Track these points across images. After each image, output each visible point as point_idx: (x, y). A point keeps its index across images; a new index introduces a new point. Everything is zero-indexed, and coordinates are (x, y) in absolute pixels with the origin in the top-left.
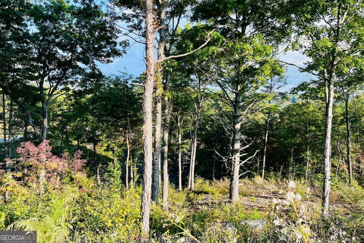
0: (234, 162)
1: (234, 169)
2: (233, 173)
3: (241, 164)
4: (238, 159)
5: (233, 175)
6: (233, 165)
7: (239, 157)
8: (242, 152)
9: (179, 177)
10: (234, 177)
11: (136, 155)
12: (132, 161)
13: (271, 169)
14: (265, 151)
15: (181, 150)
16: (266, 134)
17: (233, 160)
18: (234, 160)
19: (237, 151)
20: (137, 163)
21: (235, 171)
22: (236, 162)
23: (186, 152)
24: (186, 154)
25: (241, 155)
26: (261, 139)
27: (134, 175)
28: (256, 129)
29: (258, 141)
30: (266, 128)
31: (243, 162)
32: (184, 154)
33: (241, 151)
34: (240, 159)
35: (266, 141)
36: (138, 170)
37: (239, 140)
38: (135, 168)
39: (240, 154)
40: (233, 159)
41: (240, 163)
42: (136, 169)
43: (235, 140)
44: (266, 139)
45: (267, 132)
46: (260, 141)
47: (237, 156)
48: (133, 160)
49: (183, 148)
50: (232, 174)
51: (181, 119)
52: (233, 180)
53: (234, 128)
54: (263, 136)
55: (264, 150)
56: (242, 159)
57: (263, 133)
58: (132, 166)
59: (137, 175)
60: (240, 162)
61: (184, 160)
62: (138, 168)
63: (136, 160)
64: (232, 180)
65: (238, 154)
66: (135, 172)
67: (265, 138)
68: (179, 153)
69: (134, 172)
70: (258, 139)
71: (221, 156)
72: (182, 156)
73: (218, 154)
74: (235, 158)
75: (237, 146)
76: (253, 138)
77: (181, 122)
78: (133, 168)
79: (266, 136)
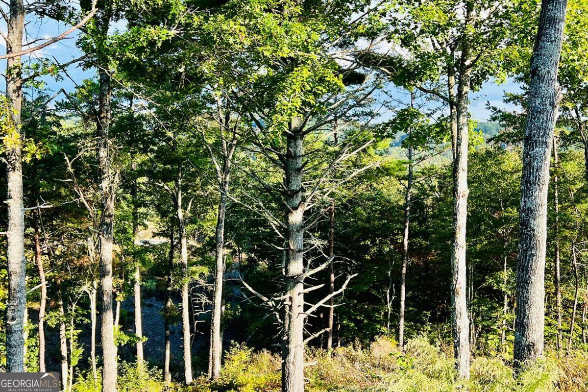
0: (290, 307)
1: (289, 327)
2: (288, 335)
3: (309, 312)
4: (299, 301)
5: (288, 342)
6: (287, 317)
7: (302, 295)
8: (308, 282)
9: (183, 348)
10: (291, 346)
11: (72, 296)
12: (62, 314)
13: (427, 316)
14: (404, 271)
15: (187, 281)
16: (404, 230)
17: (287, 302)
18: (290, 303)
19: (295, 280)
20: (77, 316)
21: (292, 330)
22: (294, 307)
23: (202, 283)
24: (201, 290)
25: (308, 290)
26: (393, 242)
27: (69, 350)
28: (380, 219)
29: (387, 249)
30: (405, 216)
31: (314, 308)
32: (195, 290)
33: (307, 280)
34: (305, 300)
35: (406, 248)
36: (79, 335)
37: (300, 251)
38: (72, 331)
39: (305, 287)
40: (288, 299)
41: (305, 310)
42: (73, 333)
43: (291, 252)
44: (406, 242)
45: (407, 224)
46: (392, 247)
47: (297, 294)
48: (66, 310)
49: (194, 273)
50: (285, 338)
51: (185, 200)
52: (288, 353)
53: (287, 223)
54: (397, 234)
55: (402, 270)
56: (310, 298)
57: (397, 229)
58: (63, 327)
59: (78, 347)
60: (306, 308)
61: (195, 304)
62: (79, 331)
63: (74, 308)
64: (285, 353)
65: (300, 288)
66: (71, 341)
67: (403, 242)
68: (181, 287)
69: (68, 340)
70: (386, 243)
71: (259, 295)
72: (191, 295)
73: (250, 289)
74: (291, 299)
75: (296, 267)
76: (373, 242)
77: (185, 209)
78: (67, 330)
79: (404, 235)
